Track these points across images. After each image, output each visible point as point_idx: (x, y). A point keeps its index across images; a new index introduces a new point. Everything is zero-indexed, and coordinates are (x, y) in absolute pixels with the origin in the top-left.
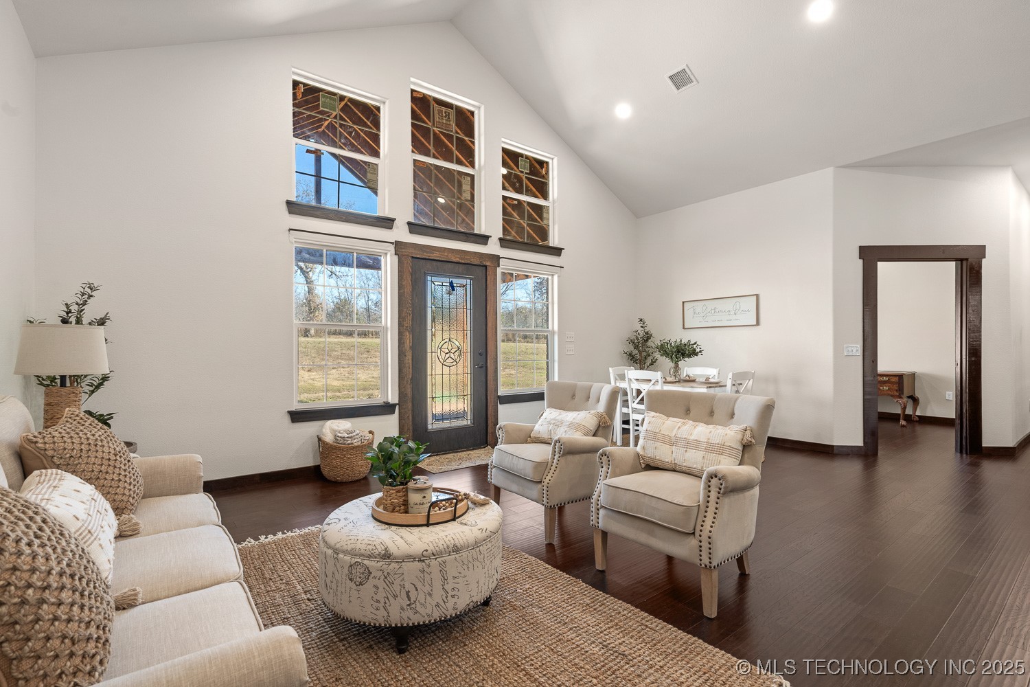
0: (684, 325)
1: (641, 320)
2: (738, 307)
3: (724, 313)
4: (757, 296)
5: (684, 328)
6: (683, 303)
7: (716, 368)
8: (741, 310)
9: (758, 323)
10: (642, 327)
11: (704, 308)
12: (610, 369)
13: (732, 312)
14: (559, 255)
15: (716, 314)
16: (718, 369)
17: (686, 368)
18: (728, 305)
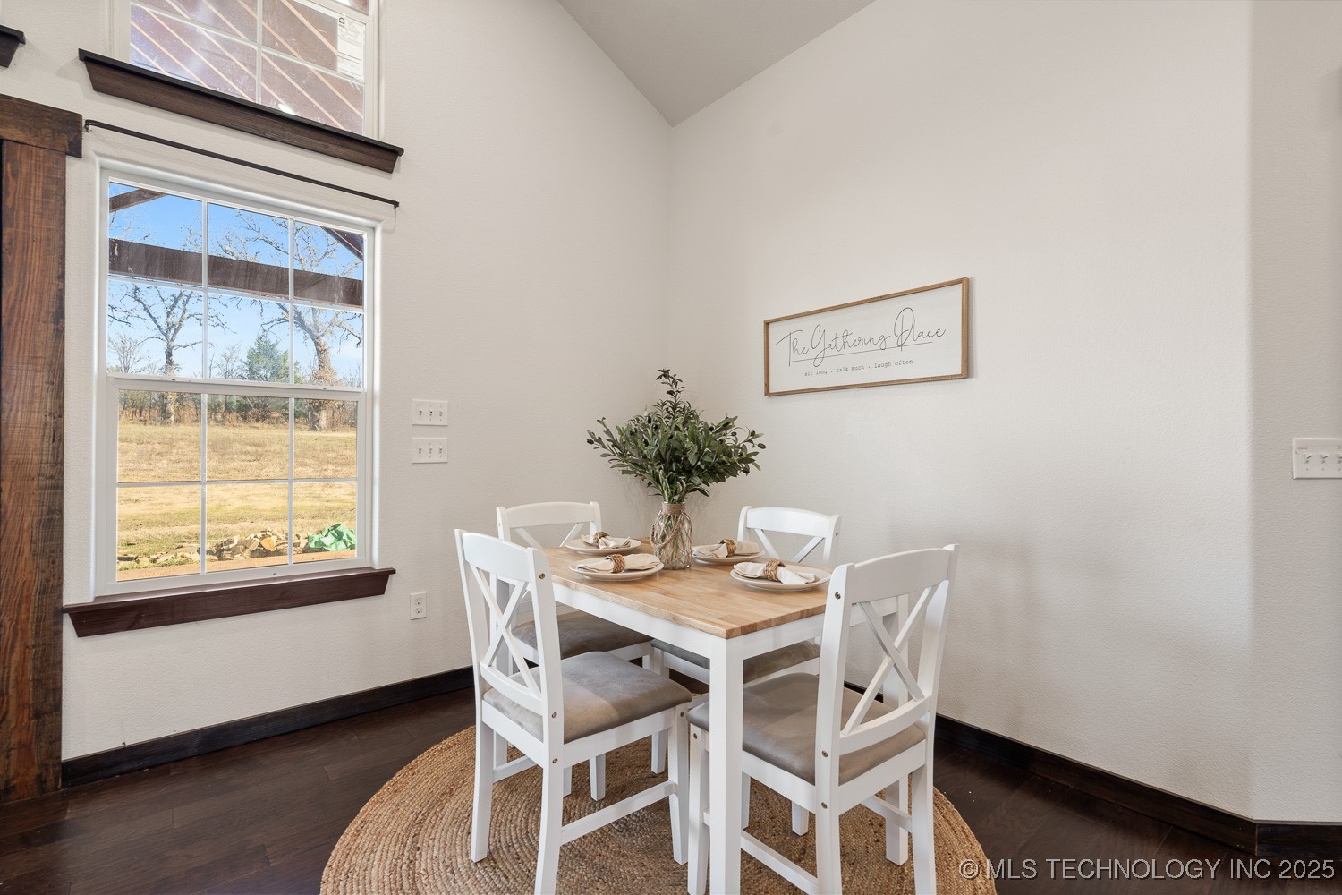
0: (767, 385)
1: (665, 374)
2: (907, 326)
3: (870, 346)
4: (965, 284)
5: (767, 393)
6: (767, 324)
7: (828, 513)
8: (917, 331)
9: (967, 371)
10: (671, 393)
11: (818, 335)
12: (497, 508)
13: (892, 342)
14: (388, 168)
15: (847, 350)
16: (834, 518)
17: (744, 510)
18: (880, 320)
